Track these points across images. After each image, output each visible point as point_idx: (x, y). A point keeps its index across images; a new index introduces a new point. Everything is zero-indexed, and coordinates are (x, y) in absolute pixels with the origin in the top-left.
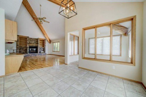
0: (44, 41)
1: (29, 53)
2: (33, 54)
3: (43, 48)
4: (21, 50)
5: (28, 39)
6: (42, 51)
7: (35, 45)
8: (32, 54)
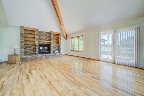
0: (58, 35)
1: (38, 55)
2: (45, 55)
3: (58, 46)
4: (28, 49)
5: (36, 32)
6: (56, 50)
7: (46, 42)
8: (42, 55)
